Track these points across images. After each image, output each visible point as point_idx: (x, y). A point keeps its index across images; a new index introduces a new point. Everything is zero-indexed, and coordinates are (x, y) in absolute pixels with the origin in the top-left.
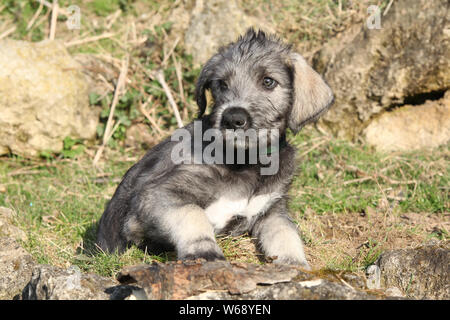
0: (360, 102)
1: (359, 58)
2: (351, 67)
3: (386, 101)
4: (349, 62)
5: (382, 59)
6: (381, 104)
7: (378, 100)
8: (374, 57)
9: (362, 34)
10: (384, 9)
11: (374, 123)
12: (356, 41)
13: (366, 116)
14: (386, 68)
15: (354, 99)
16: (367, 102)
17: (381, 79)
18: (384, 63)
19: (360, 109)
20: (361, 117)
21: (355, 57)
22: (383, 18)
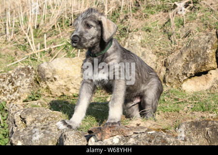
0: (180, 76)
1: (179, 61)
2: (177, 64)
3: (188, 75)
4: (176, 62)
7: (186, 74)
8: (184, 60)
9: (180, 53)
10: (187, 44)
11: (185, 82)
12: (178, 55)
13: (182, 80)
14: (188, 64)
15: (178, 74)
16: (182, 75)
17: (187, 68)
18: (188, 62)
19: (180, 78)
20: (180, 81)
21: (178, 60)
22: (187, 47)
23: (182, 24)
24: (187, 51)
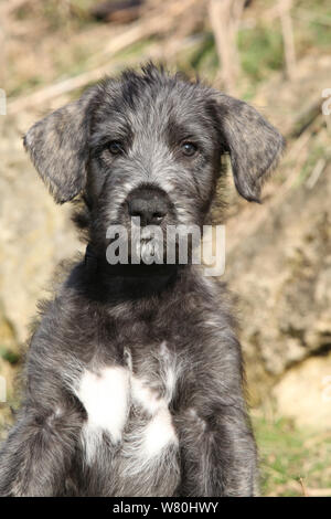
0: (268, 340)
1: (266, 262)
2: (251, 277)
3: (312, 339)
4: (248, 269)
5: (306, 263)
6: (304, 344)
7: (296, 333)
8: (290, 261)
9: (271, 220)
10: (309, 176)
11: (292, 376)
12: (260, 231)
13: (277, 364)
14: (313, 281)
15: (257, 334)
16: (279, 339)
17: (304, 301)
18: (308, 272)
19: (267, 352)
20: (270, 366)
21: (258, 260)
22: (308, 193)
23: (278, 64)
24: (305, 214)
